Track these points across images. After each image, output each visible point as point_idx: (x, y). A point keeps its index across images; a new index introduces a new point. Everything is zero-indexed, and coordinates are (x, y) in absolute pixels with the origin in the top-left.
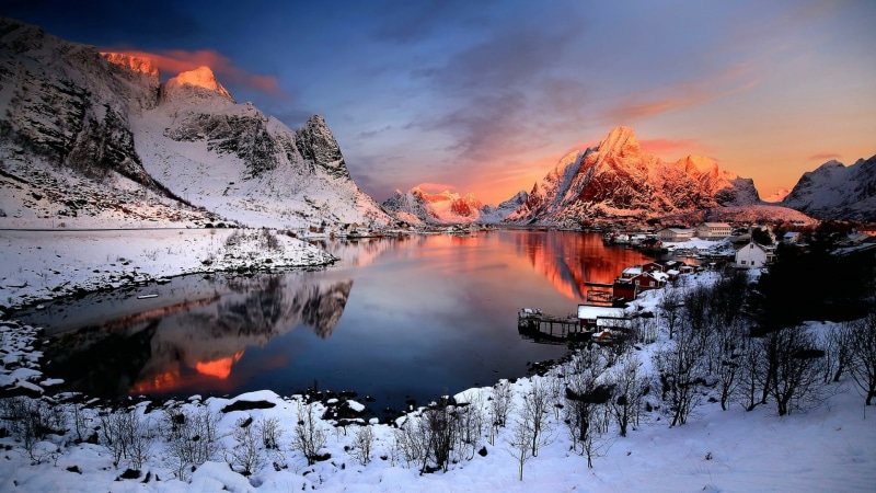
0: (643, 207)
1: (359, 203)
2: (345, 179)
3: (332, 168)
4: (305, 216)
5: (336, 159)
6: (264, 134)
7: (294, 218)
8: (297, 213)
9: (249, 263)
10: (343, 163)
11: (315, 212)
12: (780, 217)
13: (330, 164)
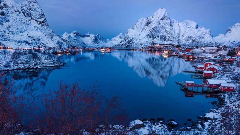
0: (171, 41)
1: (54, 38)
2: (46, 27)
3: (40, 22)
4: (29, 44)
5: (42, 18)
6: (4, 4)
7: (24, 44)
8: (25, 41)
9: (27, 66)
10: (45, 19)
11: (33, 42)
12: (225, 44)
13: (39, 20)
